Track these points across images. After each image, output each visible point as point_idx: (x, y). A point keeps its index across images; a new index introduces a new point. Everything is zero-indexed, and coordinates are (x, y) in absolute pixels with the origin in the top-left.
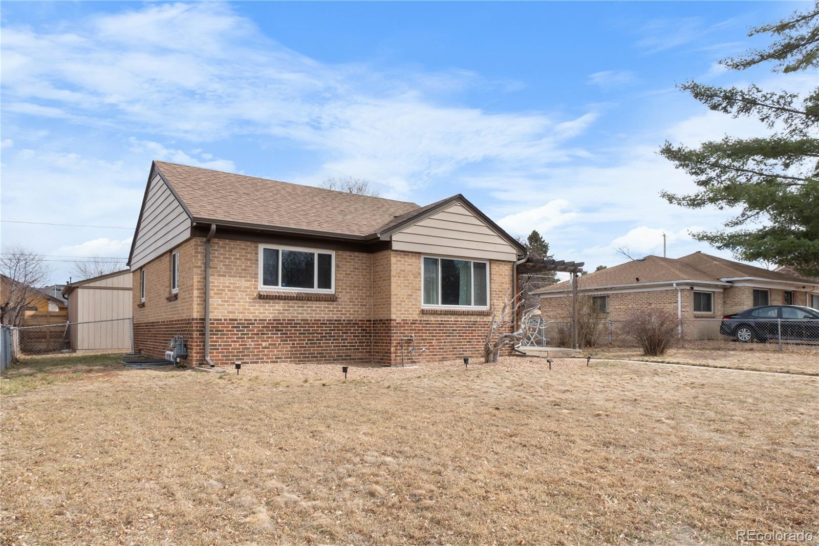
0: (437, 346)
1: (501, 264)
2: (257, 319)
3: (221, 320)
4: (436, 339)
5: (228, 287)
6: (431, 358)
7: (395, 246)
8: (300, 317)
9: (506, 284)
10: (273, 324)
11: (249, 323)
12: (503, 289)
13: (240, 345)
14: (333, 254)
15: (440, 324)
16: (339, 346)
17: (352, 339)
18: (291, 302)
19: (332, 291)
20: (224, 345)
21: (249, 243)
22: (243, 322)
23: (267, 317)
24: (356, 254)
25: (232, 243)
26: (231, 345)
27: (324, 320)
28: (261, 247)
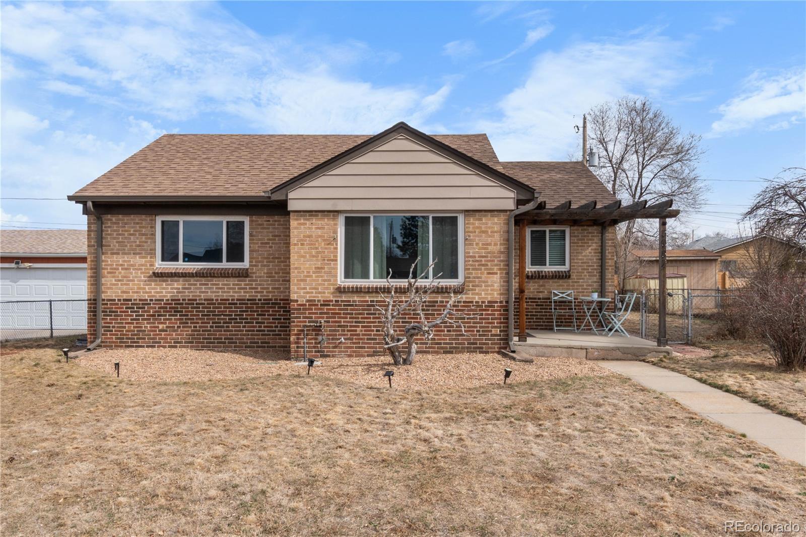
0: (363, 335)
1: (485, 216)
2: (154, 298)
3: (114, 300)
4: (363, 327)
5: (121, 265)
6: (354, 352)
7: (292, 206)
8: (203, 296)
9: (495, 245)
10: (171, 304)
11: (143, 304)
12: (489, 253)
13: (134, 327)
14: (246, 220)
15: (368, 306)
16: (254, 331)
17: (271, 323)
18: (192, 279)
19: (246, 264)
20: (118, 327)
21: (144, 217)
22: (138, 302)
23: (165, 296)
24: (276, 218)
25: (126, 219)
26: (125, 327)
27: (232, 300)
28: (159, 219)
